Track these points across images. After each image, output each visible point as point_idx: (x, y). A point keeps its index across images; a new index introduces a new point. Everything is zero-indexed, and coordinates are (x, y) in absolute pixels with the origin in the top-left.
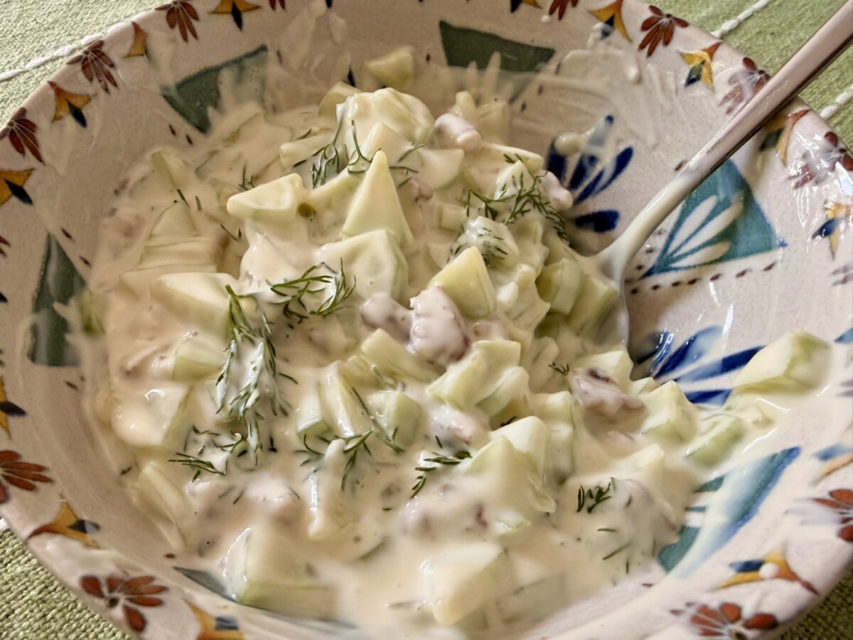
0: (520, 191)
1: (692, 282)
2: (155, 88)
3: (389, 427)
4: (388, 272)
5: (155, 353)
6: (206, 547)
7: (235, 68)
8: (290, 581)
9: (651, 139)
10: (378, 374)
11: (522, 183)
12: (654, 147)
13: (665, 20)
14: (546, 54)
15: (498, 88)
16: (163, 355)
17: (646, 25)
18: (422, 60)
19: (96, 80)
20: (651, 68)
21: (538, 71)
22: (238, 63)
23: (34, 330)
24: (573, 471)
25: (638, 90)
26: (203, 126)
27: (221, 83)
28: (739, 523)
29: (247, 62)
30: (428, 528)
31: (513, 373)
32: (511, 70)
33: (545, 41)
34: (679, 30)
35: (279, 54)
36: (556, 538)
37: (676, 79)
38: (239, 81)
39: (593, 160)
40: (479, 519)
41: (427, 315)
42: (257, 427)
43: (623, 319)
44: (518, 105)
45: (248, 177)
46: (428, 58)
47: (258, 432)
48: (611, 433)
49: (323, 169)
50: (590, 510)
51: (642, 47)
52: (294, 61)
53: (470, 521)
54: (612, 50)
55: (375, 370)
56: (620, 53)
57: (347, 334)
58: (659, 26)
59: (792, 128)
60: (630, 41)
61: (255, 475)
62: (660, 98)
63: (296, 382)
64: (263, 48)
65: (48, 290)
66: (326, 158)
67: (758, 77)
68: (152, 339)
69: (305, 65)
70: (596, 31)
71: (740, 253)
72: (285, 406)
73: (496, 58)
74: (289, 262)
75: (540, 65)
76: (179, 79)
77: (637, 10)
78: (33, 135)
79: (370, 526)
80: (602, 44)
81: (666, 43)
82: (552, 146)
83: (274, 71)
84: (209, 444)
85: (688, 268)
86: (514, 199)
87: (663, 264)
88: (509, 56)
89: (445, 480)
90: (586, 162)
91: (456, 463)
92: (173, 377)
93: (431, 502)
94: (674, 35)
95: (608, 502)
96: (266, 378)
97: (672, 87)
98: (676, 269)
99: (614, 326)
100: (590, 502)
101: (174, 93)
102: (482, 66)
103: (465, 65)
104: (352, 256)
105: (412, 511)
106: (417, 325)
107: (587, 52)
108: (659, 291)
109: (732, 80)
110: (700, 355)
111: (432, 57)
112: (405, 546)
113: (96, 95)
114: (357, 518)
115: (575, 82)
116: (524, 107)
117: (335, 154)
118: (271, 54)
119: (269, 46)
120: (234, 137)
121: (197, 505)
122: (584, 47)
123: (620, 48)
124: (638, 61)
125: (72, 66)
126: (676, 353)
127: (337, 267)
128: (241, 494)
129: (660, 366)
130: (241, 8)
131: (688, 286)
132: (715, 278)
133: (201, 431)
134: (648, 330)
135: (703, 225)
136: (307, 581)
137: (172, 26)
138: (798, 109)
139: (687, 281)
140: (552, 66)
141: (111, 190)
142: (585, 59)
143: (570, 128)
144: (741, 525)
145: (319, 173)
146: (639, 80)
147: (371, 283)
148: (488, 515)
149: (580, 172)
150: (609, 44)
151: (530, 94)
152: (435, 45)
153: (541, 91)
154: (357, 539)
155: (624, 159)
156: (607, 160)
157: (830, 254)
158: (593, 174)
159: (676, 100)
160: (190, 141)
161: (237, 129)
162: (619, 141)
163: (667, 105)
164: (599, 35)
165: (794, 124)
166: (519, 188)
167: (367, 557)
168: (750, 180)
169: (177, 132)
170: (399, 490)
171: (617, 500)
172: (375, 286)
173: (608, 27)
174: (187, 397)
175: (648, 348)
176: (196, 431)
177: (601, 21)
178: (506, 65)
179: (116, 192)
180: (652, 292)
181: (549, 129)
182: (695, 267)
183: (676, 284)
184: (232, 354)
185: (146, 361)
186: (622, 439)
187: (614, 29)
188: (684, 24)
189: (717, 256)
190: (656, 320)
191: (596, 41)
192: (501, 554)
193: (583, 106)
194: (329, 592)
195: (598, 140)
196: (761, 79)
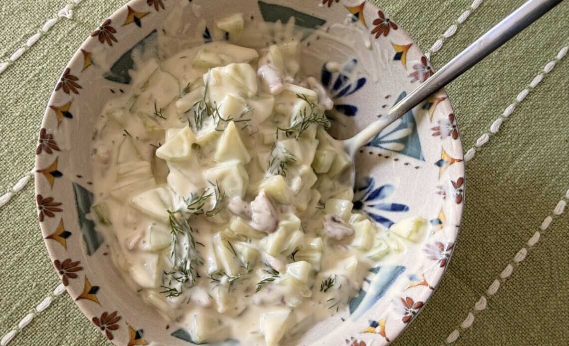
0: (304, 120)
1: (387, 157)
2: (100, 76)
3: (245, 262)
4: (239, 186)
5: (140, 239)
6: (179, 319)
7: (140, 46)
8: (214, 331)
9: (375, 79)
10: (239, 236)
11: (305, 114)
12: (377, 83)
13: (386, 23)
14: (322, 22)
15: (294, 34)
16: (143, 239)
17: (376, 22)
18: (249, 19)
19: (71, 91)
20: (377, 44)
21: (316, 29)
22: (141, 43)
23: (85, 238)
24: (321, 270)
25: (370, 52)
26: (128, 80)
27: (134, 57)
28: (378, 297)
29: (146, 41)
30: (263, 304)
31: (297, 236)
32: (302, 26)
33: (321, 16)
34: (392, 30)
35: (164, 31)
36: (311, 303)
37: (389, 55)
38: (143, 51)
39: (346, 78)
40: (282, 301)
41: (259, 212)
42: (191, 272)
43: (353, 175)
44: (305, 43)
45: (158, 110)
46: (252, 18)
47: (192, 275)
48: (339, 246)
49: (200, 116)
50: (325, 291)
51: (373, 32)
52: (173, 31)
53: (279, 302)
54: (357, 29)
55: (237, 235)
56: (361, 32)
57: (223, 218)
58: (383, 24)
59: (437, 105)
60: (367, 28)
61: (193, 288)
62: (381, 60)
63: (204, 246)
64: (155, 31)
65: (81, 211)
66: (201, 109)
67: (427, 71)
68: (135, 229)
69: (179, 31)
70: (349, 17)
71: (407, 153)
72: (202, 261)
73: (292, 20)
74: (191, 182)
75: (318, 26)
76: (111, 65)
77: (371, 13)
78: (53, 141)
79: (241, 303)
80: (352, 25)
81: (386, 35)
82: (324, 66)
83: (161, 39)
84: (172, 279)
85: (386, 149)
86: (301, 124)
87: (375, 142)
88: (300, 19)
89: (269, 286)
90: (342, 79)
91: (273, 280)
92: (151, 252)
93: (263, 295)
94: (390, 32)
95: (332, 288)
96: (192, 252)
97: (387, 58)
98: (381, 148)
99: (349, 176)
100: (325, 287)
101: (111, 74)
102: (285, 21)
103: (274, 21)
104: (222, 178)
105: (257, 298)
106: (255, 216)
107: (344, 26)
108: (372, 155)
109: (415, 67)
110: (384, 197)
111: (254, 18)
112: (255, 309)
113: (73, 99)
114: (236, 300)
115: (338, 39)
116: (309, 44)
117: (205, 106)
118: (160, 32)
119: (157, 29)
120: (146, 85)
121: (174, 306)
122: (342, 23)
123: (361, 29)
124: (371, 39)
125: (58, 91)
126: (375, 191)
127: (215, 183)
128: (190, 299)
129: (368, 195)
130: (138, 17)
131: (385, 159)
132: (396, 160)
133: (168, 273)
134: (365, 175)
135: (394, 131)
136: (219, 328)
137: (102, 42)
138: (440, 96)
139: (385, 156)
140: (325, 28)
141: (91, 138)
142: (343, 29)
143: (334, 59)
144: (378, 299)
145: (198, 118)
146: (371, 48)
147: (232, 191)
148: (286, 300)
149: (339, 83)
150: (356, 26)
151: (312, 39)
152: (256, 11)
153: (318, 38)
154: (236, 309)
155: (361, 82)
156: (353, 80)
157: (438, 176)
158: (345, 85)
159: (388, 65)
160: (122, 91)
161: (146, 80)
162: (359, 73)
163: (384, 67)
164: (350, 20)
165: (438, 103)
166: (303, 117)
167: (240, 315)
168: (417, 120)
169: (115, 91)
170: (251, 289)
171: (336, 286)
172: (235, 193)
173: (355, 18)
174: (159, 259)
175: (364, 184)
176: (166, 274)
177: (352, 13)
178: (298, 23)
179: (93, 138)
180: (369, 155)
181: (323, 58)
182: (389, 150)
183: (380, 155)
184: (175, 241)
185: (137, 244)
186: (343, 249)
187: (359, 19)
188: (396, 28)
189: (399, 150)
190: (369, 171)
191: (349, 22)
192: (291, 313)
193: (342, 51)
194: (229, 329)
195: (349, 70)
196: (428, 72)
